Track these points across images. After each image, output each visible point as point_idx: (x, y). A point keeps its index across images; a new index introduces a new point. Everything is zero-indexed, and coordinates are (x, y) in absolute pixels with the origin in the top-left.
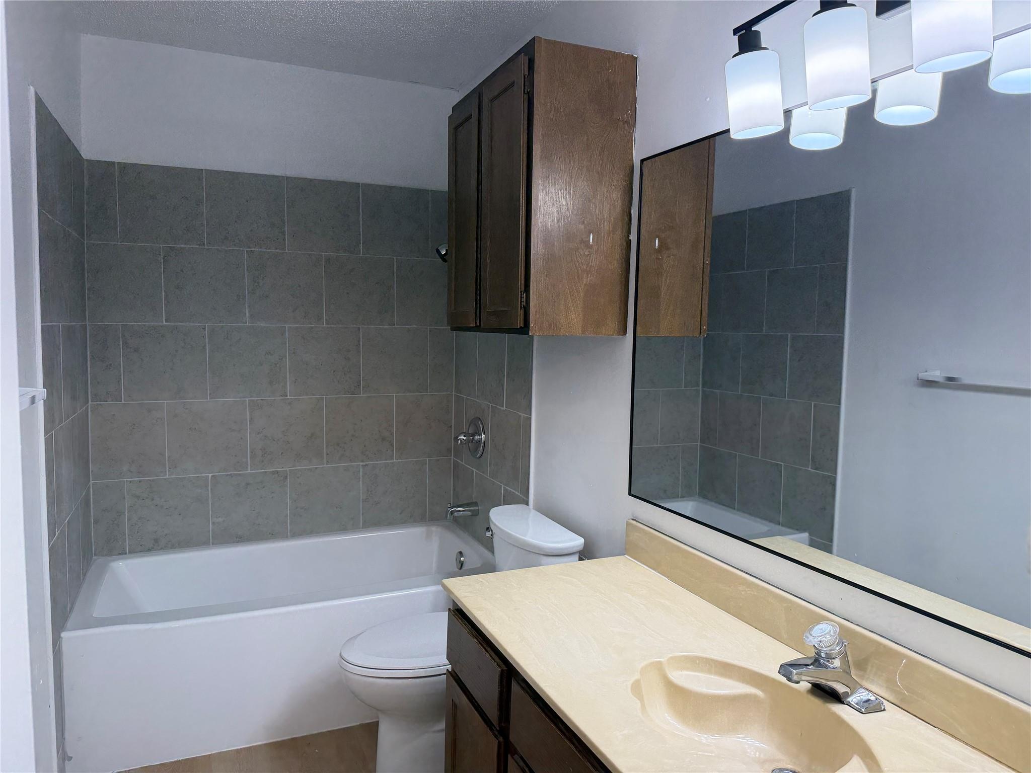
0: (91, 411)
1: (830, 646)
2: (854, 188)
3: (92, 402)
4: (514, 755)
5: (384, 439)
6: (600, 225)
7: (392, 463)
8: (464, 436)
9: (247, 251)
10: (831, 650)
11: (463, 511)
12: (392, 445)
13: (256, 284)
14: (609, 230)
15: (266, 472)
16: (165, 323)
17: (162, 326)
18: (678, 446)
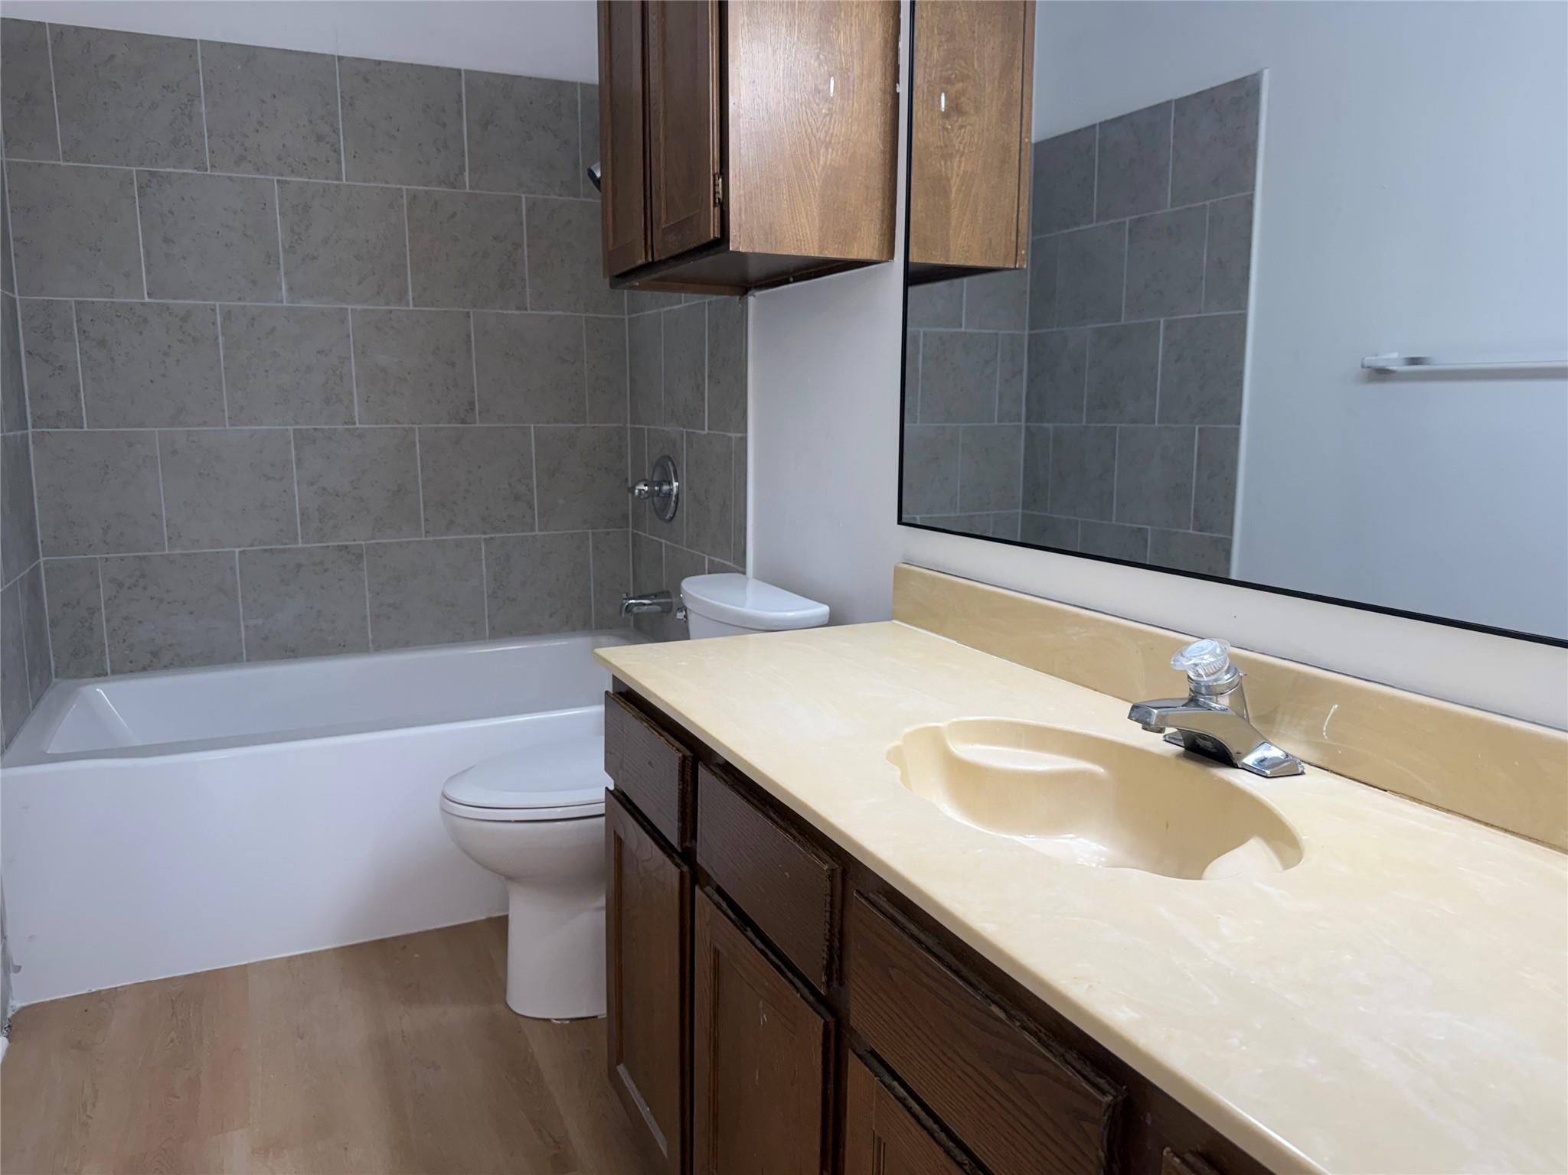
0: (34, 442)
1: (1216, 673)
2: (1267, 68)
3: (33, 428)
4: (705, 887)
5: (517, 498)
6: (846, 64)
7: (534, 537)
8: (645, 485)
9: (278, 181)
10: (1216, 680)
11: (650, 604)
12: (531, 508)
13: (296, 237)
14: (862, 74)
15: (328, 547)
16: (147, 300)
17: (143, 304)
18: (988, 515)
